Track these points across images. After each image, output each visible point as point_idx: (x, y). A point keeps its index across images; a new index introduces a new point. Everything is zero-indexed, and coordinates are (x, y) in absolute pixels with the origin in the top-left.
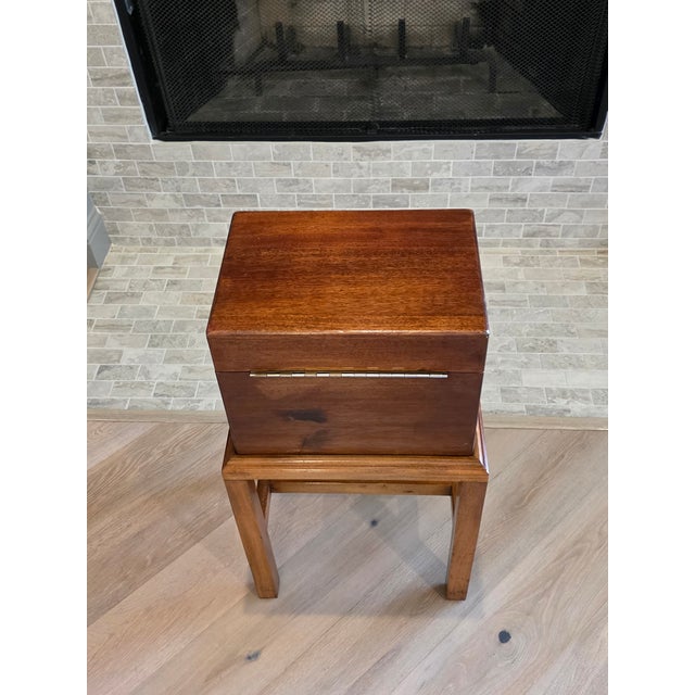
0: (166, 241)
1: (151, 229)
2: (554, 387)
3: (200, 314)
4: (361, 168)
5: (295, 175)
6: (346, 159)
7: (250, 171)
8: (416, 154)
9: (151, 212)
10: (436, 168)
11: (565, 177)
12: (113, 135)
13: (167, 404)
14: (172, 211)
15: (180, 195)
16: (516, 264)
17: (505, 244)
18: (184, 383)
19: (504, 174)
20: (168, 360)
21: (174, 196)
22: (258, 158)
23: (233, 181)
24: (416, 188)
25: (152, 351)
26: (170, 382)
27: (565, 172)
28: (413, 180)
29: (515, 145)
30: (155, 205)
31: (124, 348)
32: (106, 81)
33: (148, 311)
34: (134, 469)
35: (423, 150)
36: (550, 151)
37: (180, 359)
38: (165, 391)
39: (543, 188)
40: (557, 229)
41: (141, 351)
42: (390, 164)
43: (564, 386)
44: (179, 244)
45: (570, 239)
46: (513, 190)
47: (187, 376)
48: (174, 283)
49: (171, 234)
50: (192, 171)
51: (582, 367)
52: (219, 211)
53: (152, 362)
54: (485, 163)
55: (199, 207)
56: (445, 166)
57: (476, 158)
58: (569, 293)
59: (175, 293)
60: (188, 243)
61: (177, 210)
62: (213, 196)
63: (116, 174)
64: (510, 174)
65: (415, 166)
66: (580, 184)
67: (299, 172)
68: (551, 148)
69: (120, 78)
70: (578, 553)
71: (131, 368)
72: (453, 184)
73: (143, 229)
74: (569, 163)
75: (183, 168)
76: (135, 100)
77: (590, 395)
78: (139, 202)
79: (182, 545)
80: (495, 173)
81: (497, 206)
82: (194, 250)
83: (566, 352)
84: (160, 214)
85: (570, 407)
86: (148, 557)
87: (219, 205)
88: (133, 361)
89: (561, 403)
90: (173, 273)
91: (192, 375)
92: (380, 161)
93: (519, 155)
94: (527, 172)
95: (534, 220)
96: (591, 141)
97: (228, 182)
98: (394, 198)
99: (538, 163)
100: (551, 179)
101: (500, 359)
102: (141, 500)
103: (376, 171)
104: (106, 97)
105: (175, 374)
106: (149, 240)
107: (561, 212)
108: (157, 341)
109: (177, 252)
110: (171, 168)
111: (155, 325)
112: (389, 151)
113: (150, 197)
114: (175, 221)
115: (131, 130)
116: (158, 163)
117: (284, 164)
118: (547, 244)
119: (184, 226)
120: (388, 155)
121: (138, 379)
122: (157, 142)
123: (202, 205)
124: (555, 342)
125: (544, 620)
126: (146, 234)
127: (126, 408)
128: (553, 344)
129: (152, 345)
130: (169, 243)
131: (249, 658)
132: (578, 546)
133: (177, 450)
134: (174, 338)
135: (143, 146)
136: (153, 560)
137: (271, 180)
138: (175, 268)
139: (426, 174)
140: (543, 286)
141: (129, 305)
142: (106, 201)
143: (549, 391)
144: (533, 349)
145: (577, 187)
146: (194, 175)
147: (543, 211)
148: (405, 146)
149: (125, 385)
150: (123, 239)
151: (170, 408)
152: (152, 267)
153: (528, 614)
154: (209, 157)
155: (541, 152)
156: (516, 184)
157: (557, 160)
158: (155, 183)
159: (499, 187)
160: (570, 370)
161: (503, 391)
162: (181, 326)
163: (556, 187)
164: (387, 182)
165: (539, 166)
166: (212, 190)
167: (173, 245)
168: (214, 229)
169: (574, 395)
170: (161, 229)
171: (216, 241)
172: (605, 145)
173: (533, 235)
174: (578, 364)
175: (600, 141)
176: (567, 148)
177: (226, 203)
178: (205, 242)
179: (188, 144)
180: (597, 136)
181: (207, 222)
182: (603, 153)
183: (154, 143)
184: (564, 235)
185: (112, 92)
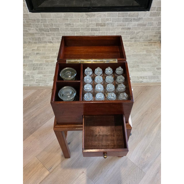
0: (34, 42)
2: (139, 76)
3: (46, 61)
4: (87, 20)
5: (70, 22)
6: (83, 17)
7: (57, 21)
8: (102, 16)
9: (30, 34)
10: (107, 20)
11: (141, 22)
13: (39, 85)
14: (36, 33)
15: (38, 29)
16: (128, 46)
18: (43, 79)
19: (125, 22)
20: (39, 73)
21: (36, 29)
22: (59, 17)
23: (52, 24)
24: (102, 26)
25: (34, 71)
26: (40, 79)
27: (140, 20)
28: (101, 23)
29: (128, 13)
30: (31, 32)
31: (26, 71)
33: (31, 61)
34: (32, 101)
35: (104, 14)
36: (137, 15)
37: (42, 73)
38: (39, 81)
39: (135, 25)
40: (138, 37)
41: (31, 71)
42: (95, 19)
43: (141, 76)
44: (38, 43)
45: (141, 39)
46: (127, 26)
47: (44, 77)
48: (37, 54)
49: (36, 40)
50: (41, 21)
51: (145, 71)
52: (49, 33)
53: (34, 74)
54: (120, 18)
55: (43, 32)
56: (110, 19)
57: (118, 17)
58: (141, 53)
59: (38, 56)
60: (41, 43)
61: (37, 33)
62: (47, 29)
64: (127, 21)
65: (102, 19)
66: (144, 24)
67: (71, 21)
71: (28, 76)
72: (112, 24)
73: (28, 39)
74: (142, 18)
75: (38, 21)
77: (148, 77)
78: (26, 31)
79: (47, 119)
80: (123, 21)
81: (123, 31)
82: (43, 45)
83: (141, 67)
84: (32, 34)
85: (143, 81)
86: (39, 122)
87: (49, 32)
88: (28, 74)
89: (141, 80)
90: (37, 51)
91: (45, 77)
92: (93, 18)
93: (129, 16)
94: (131, 21)
95: (132, 34)
96: (147, 12)
97: (51, 25)
98: (97, 28)
99: (134, 18)
100: (137, 23)
102: (35, 108)
103: (92, 21)
105: (41, 77)
106: (30, 42)
107: (139, 32)
108: (35, 69)
109: (38, 45)
110: (35, 21)
111: (34, 65)
112: (95, 15)
113: (29, 30)
114: (37, 36)
116: (31, 19)
117: (66, 19)
118: (135, 41)
119: (39, 38)
120: (95, 16)
121: (31, 79)
122: (30, 13)
123: (44, 31)
124: (139, 65)
125: (139, 130)
127: (28, 86)
128: (138, 66)
129: (33, 70)
130: (35, 43)
132: (146, 113)
133: (44, 96)
134: (39, 68)
135: (27, 14)
136: (40, 123)
137: (63, 24)
138: (38, 50)
139: (105, 22)
140: (135, 52)
141: (26, 59)
143: (138, 77)
144: (133, 67)
145: (143, 25)
146: (41, 23)
147: (135, 32)
148: (99, 14)
149: (27, 80)
151: (40, 85)
152: (31, 49)
153: (136, 128)
154: (45, 17)
155: (135, 15)
156: (128, 24)
157: (139, 17)
158: (31, 25)
159: (124, 25)
160: (143, 72)
162: (41, 65)
163: (138, 25)
164: (95, 24)
165: (134, 19)
166: (47, 27)
167: (37, 43)
168: (47, 38)
169: (144, 78)
170: (33, 39)
171: (49, 42)
172: (151, 13)
173: (132, 38)
174: (144, 70)
175: (150, 12)
176: (141, 14)
177: (51, 31)
178: (45, 42)
179: (39, 13)
180: (149, 10)
181: (46, 36)
182: (151, 15)
183: (29, 13)
184: (140, 38)
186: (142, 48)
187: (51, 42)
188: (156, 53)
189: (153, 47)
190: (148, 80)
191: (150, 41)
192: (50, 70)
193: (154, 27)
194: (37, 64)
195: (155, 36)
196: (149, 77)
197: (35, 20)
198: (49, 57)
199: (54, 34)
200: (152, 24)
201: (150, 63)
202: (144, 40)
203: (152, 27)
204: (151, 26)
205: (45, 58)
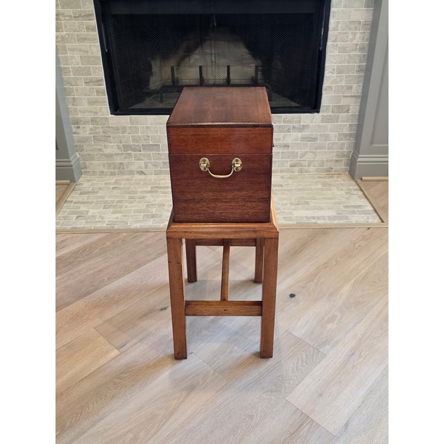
0: (111, 173)
1: (104, 166)
2: (309, 216)
7: (157, 131)
9: (105, 155)
11: (306, 133)
12: (91, 112)
14: (116, 154)
15: (121, 145)
17: (281, 171)
18: (122, 220)
19: (278, 132)
20: (114, 213)
21: (118, 145)
23: (148, 136)
25: (104, 210)
26: (115, 220)
27: (305, 130)
29: (282, 116)
30: (107, 151)
31: (90, 210)
32: (91, 84)
33: (102, 197)
34: (96, 249)
36: (298, 119)
37: (120, 212)
38: (113, 223)
39: (296, 140)
40: (305, 162)
41: (98, 210)
44: (118, 174)
45: (312, 168)
46: (282, 141)
47: (123, 218)
48: (115, 188)
49: (114, 168)
50: (128, 131)
52: (141, 154)
53: (105, 214)
55: (129, 152)
58: (313, 187)
59: (116, 191)
60: (122, 174)
61: (118, 154)
62: (138, 146)
63: (90, 134)
64: (281, 132)
66: (313, 137)
68: (298, 118)
69: (98, 81)
70: (326, 267)
71: (94, 216)
73: (100, 165)
74: (307, 125)
75: (124, 129)
76: (104, 93)
77: (326, 218)
78: (100, 150)
81: (276, 150)
82: (126, 177)
83: (314, 205)
84: (110, 156)
85: (317, 222)
86: (105, 278)
87: (140, 151)
88: (94, 214)
89: (314, 221)
93: (284, 122)
94: (288, 131)
95: (294, 158)
96: (316, 114)
97: (146, 137)
100: (300, 134)
101: (282, 208)
104: (90, 92)
105: (118, 218)
106: (102, 172)
107: (306, 153)
108: (107, 207)
109: (116, 177)
111: (106, 202)
113: (106, 147)
114: (118, 160)
115: (100, 109)
116: (112, 127)
118: (301, 171)
119: (122, 164)
121: (97, 220)
122: (113, 116)
123: (131, 150)
125: (311, 289)
126: (102, 169)
127: (92, 229)
128: (307, 203)
129: (104, 208)
130: (113, 174)
131: (162, 309)
132: (326, 265)
134: (116, 206)
136: (109, 279)
138: (115, 183)
140: (300, 185)
141: (92, 195)
142: (83, 150)
143: (307, 217)
144: (298, 204)
146: (129, 133)
147: (297, 153)
149: (91, 222)
150: (89, 172)
151: (115, 228)
152: (104, 183)
153: (304, 287)
154: (138, 123)
155: (294, 120)
156: (284, 137)
157: (302, 124)
158: (109, 139)
160: (316, 210)
161: (284, 218)
162: (120, 202)
163: (303, 139)
165: (294, 127)
166: (137, 142)
167: (115, 175)
168: (137, 165)
169: (319, 218)
170: (109, 165)
171: (138, 172)
172: (322, 116)
173: (294, 166)
174: (321, 209)
175: (320, 114)
176: (306, 118)
177: (144, 149)
178: (131, 173)
179: (128, 117)
180: (318, 112)
181: (133, 161)
182: (322, 120)
183: (111, 116)
184: (309, 165)
185: (93, 89)
186: (315, 180)
187: (142, 173)
188: (342, 188)
189: (336, 179)
190: (328, 222)
191: (329, 171)
192: (136, 208)
193: (332, 143)
194: (113, 202)
195: (337, 161)
196: (329, 217)
197: (118, 129)
198: (136, 192)
199: (149, 155)
200: (327, 137)
201: (330, 199)
202: (317, 170)
203: (329, 144)
204: (326, 140)
205: (129, 193)
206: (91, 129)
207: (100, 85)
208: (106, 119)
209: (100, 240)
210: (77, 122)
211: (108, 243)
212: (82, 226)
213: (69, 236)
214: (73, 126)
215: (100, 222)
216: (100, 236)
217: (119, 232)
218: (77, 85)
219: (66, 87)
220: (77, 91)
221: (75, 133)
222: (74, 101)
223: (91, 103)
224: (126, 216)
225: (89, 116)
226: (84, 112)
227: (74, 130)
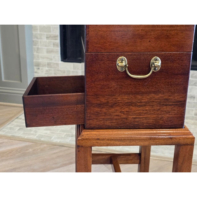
12: (48, 58)
32: (50, 38)
69: (55, 37)
75: (69, 72)
115: (54, 57)
151: (41, 140)
183: (61, 62)
185: (51, 42)
206: (47, 71)
207: (56, 39)
208: (57, 64)
209: (27, 147)
210: (38, 65)
211: (30, 150)
212: (19, 135)
213: (6, 141)
214: (35, 67)
215: (32, 134)
216: (27, 144)
217: (43, 143)
218: (41, 38)
219: (34, 39)
220: (40, 42)
221: (36, 72)
222: (38, 50)
223: (49, 52)
224: (52, 133)
225: (46, 61)
226: (43, 58)
227: (36, 70)
